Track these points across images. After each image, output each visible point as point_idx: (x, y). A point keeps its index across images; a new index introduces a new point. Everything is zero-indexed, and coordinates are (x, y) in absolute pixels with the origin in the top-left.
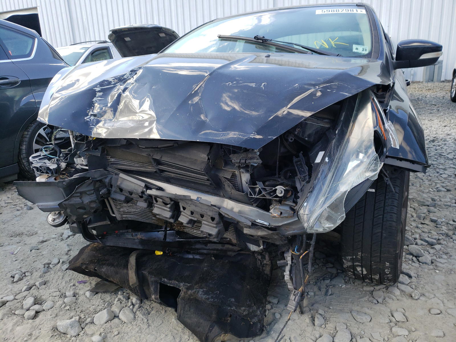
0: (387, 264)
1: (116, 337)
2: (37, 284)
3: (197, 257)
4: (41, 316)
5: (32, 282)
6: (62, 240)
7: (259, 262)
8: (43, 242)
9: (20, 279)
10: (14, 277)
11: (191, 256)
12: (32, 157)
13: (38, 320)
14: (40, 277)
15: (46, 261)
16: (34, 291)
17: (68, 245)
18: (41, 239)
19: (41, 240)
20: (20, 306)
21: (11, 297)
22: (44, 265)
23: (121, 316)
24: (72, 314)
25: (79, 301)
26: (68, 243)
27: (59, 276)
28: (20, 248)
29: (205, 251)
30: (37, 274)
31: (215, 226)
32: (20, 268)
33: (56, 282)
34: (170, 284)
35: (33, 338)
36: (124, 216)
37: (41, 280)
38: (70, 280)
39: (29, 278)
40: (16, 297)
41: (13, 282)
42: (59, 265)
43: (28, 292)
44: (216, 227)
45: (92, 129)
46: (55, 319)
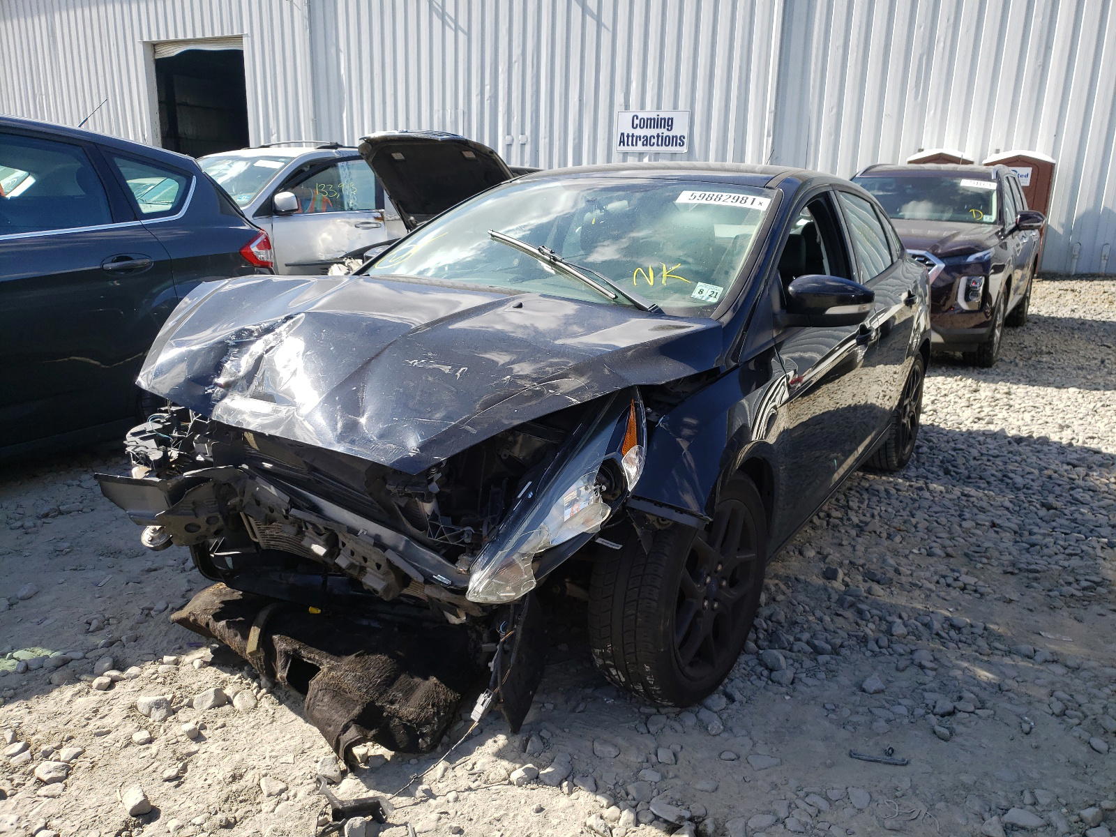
0: (647, 668)
1: (220, 730)
2: (124, 638)
3: (375, 625)
4: (118, 686)
5: (116, 635)
6: (184, 570)
7: (473, 644)
8: (150, 570)
9: (99, 629)
10: (90, 624)
11: (365, 622)
12: (131, 434)
13: (111, 693)
14: (131, 629)
15: (147, 605)
16: (117, 649)
17: (189, 581)
18: (149, 565)
19: (147, 568)
20: (90, 669)
21: (80, 654)
22: (143, 610)
23: (236, 702)
24: (164, 691)
25: (181, 672)
26: (190, 577)
27: (161, 632)
28: (110, 576)
29: (388, 617)
30: (126, 624)
31: (382, 577)
32: (104, 610)
33: (154, 639)
34: (309, 659)
35: (99, 716)
36: (272, 543)
37: (130, 633)
38: (177, 639)
39: (113, 628)
40: (87, 656)
41: (88, 632)
42: (166, 612)
43: (106, 649)
44: (383, 580)
45: (213, 406)
46: (136, 694)
